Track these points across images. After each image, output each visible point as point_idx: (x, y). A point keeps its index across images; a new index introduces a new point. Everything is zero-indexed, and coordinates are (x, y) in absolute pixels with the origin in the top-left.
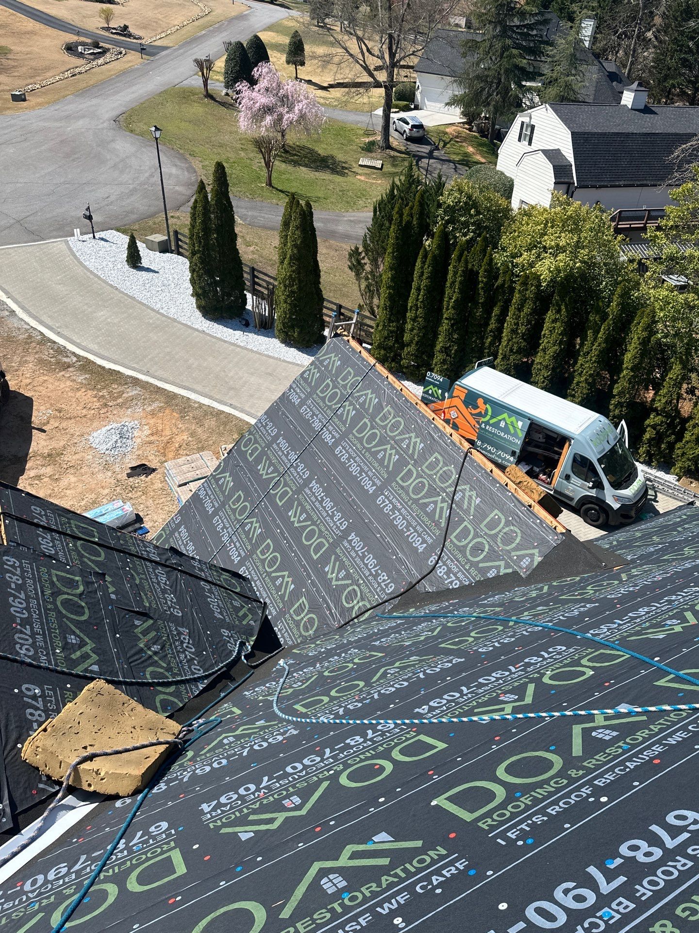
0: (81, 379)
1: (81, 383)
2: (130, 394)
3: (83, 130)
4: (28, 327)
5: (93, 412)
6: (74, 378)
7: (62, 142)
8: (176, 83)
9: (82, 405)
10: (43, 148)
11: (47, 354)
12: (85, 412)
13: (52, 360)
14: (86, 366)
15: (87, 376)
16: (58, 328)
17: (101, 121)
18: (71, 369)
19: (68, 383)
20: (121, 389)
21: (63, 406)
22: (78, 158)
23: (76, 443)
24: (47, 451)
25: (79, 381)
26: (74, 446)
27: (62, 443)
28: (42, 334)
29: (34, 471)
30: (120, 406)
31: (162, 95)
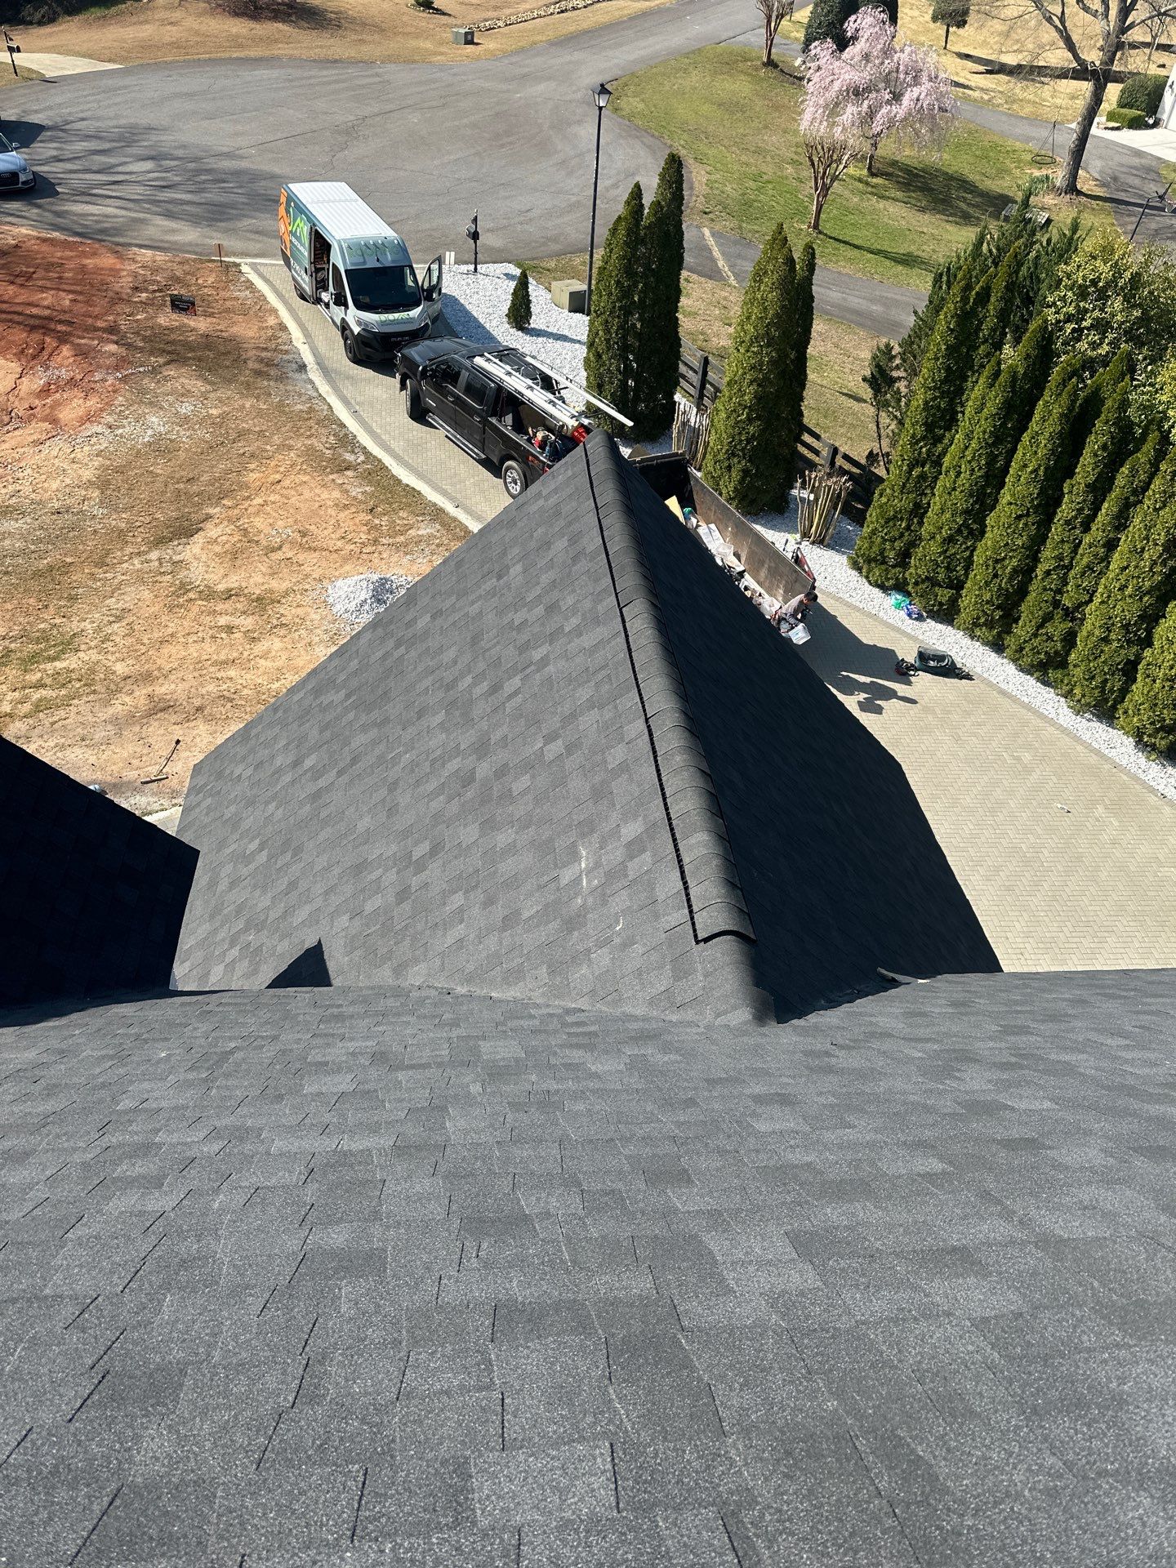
0: (355, 491)
1: (355, 498)
2: (420, 533)
3: (539, 100)
4: (315, 394)
5: (352, 547)
6: (349, 487)
7: (497, 114)
8: (723, 38)
9: (340, 532)
10: (465, 121)
11: (322, 442)
12: (339, 544)
13: (328, 452)
14: (376, 472)
15: (367, 489)
16: (358, 404)
17: (574, 88)
18: (349, 473)
19: (336, 494)
20: (412, 520)
21: (313, 527)
22: (511, 143)
23: (306, 590)
24: (258, 592)
25: (354, 494)
26: (301, 594)
27: (285, 585)
28: (330, 407)
29: (228, 617)
30: (397, 547)
31: (691, 56)
